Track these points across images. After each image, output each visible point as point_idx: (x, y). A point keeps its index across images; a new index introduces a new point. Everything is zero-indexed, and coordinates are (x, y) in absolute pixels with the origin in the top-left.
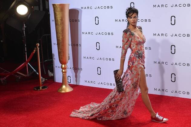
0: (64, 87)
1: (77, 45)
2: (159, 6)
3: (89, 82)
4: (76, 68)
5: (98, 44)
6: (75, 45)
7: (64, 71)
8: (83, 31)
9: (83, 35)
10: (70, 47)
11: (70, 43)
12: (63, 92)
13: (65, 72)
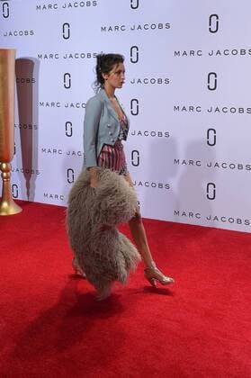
0: (5, 205)
1: (31, 127)
2: (185, 53)
3: (51, 196)
4: (28, 171)
5: (69, 124)
6: (27, 127)
7: (5, 174)
8: (40, 100)
9: (40, 108)
10: (17, 130)
11: (17, 123)
12: (4, 214)
13: (8, 177)
